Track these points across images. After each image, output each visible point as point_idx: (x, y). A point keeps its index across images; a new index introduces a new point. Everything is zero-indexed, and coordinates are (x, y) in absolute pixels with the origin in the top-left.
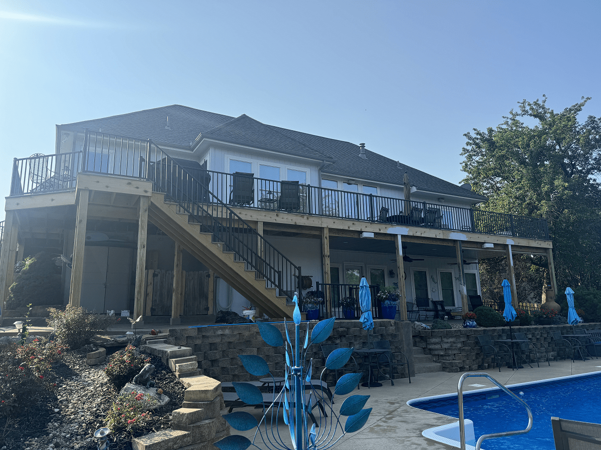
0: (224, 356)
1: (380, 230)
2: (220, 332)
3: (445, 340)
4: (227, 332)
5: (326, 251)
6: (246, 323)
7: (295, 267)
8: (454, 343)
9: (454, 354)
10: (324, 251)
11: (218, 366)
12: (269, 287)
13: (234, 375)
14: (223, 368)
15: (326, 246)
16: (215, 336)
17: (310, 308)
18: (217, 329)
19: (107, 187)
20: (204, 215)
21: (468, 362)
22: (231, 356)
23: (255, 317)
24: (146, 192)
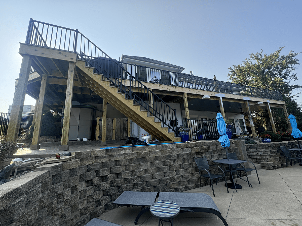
0: (126, 170)
1: (212, 95)
2: (123, 152)
3: (259, 150)
4: (128, 152)
5: (186, 105)
6: (142, 144)
7: (172, 109)
8: (266, 151)
9: (267, 158)
10: (185, 105)
11: (122, 178)
12: (157, 121)
13: (134, 184)
14: (125, 179)
15: (186, 102)
16: (119, 155)
17: (183, 134)
18: (121, 150)
19: (43, 54)
20: (119, 84)
21: (276, 162)
22: (131, 169)
23: (149, 141)
24: (72, 59)
